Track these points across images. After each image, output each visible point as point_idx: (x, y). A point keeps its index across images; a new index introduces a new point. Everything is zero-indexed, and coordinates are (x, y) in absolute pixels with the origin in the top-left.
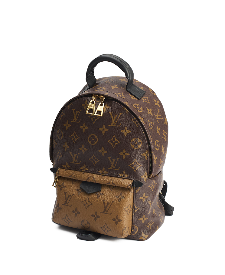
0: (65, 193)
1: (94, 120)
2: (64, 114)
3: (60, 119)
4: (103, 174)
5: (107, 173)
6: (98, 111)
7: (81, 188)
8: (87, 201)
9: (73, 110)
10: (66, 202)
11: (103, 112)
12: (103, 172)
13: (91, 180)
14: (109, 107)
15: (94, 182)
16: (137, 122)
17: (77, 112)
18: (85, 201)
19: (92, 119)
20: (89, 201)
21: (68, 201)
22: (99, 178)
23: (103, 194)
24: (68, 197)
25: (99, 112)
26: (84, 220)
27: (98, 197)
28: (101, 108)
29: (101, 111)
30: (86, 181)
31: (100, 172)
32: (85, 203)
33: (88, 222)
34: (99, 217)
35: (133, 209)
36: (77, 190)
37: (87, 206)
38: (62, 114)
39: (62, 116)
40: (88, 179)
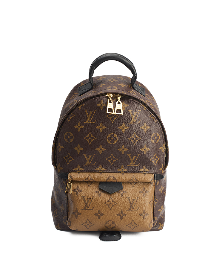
0: (83, 197)
1: (113, 119)
2: (74, 115)
3: (69, 121)
4: (123, 172)
5: (126, 170)
6: (117, 110)
7: (100, 189)
8: (111, 200)
9: (86, 111)
10: (86, 206)
11: (123, 110)
12: (122, 170)
13: (111, 179)
14: (127, 105)
15: (115, 181)
16: (155, 118)
17: (91, 112)
18: (109, 201)
19: (110, 118)
20: (113, 201)
21: (88, 205)
22: (119, 177)
23: (125, 192)
24: (88, 200)
25: (119, 111)
26: (109, 221)
27: (122, 195)
28: (119, 107)
29: (121, 110)
30: (106, 181)
31: (119, 170)
32: (108, 203)
33: (113, 222)
34: (125, 215)
35: (154, 202)
36: (96, 192)
37: (111, 206)
38: (72, 116)
39: (71, 117)
40: (108, 178)
